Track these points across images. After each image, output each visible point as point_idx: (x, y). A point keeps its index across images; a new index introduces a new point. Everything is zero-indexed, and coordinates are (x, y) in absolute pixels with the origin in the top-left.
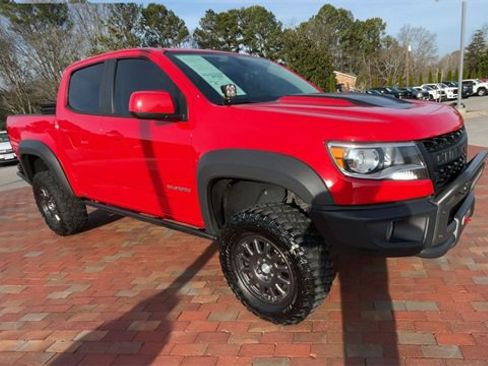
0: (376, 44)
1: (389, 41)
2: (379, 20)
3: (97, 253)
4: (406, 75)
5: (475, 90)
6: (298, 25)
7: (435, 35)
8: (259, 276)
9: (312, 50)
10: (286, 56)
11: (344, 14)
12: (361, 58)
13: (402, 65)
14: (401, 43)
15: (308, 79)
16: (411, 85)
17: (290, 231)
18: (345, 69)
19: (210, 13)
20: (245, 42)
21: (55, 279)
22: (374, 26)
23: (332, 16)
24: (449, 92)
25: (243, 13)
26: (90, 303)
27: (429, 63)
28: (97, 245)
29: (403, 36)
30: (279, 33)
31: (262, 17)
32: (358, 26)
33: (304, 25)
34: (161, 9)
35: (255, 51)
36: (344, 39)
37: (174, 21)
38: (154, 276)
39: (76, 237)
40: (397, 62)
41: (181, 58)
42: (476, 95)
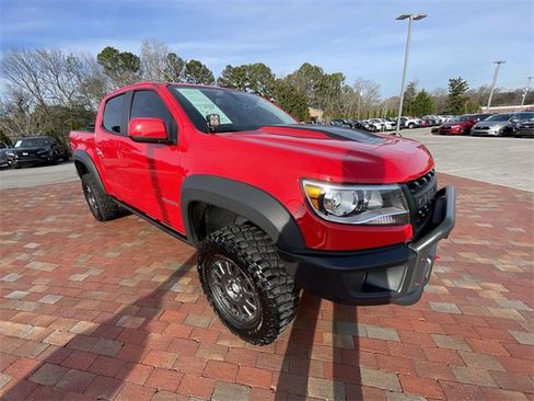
0: (338, 90)
1: (347, 89)
2: (341, 75)
3: (119, 239)
4: (358, 112)
5: (407, 124)
6: (286, 76)
7: (379, 85)
8: (230, 293)
9: (294, 93)
10: (276, 96)
11: (317, 69)
12: (327, 99)
13: (355, 105)
14: (355, 90)
15: (290, 113)
16: (361, 119)
17: (258, 263)
18: (315, 106)
19: (229, 67)
20: (250, 87)
21: (82, 261)
22: (337, 78)
23: (309, 71)
24: (388, 125)
25: (250, 68)
26: (97, 290)
27: (374, 104)
28: (121, 232)
29: (357, 86)
30: (273, 81)
31: (263, 70)
32: (326, 77)
33: (289, 76)
34: (198, 64)
35: (257, 92)
36: (316, 86)
37: (206, 71)
38: (155, 266)
39: (109, 223)
40: (352, 103)
41: (181, 90)
42: (408, 128)
